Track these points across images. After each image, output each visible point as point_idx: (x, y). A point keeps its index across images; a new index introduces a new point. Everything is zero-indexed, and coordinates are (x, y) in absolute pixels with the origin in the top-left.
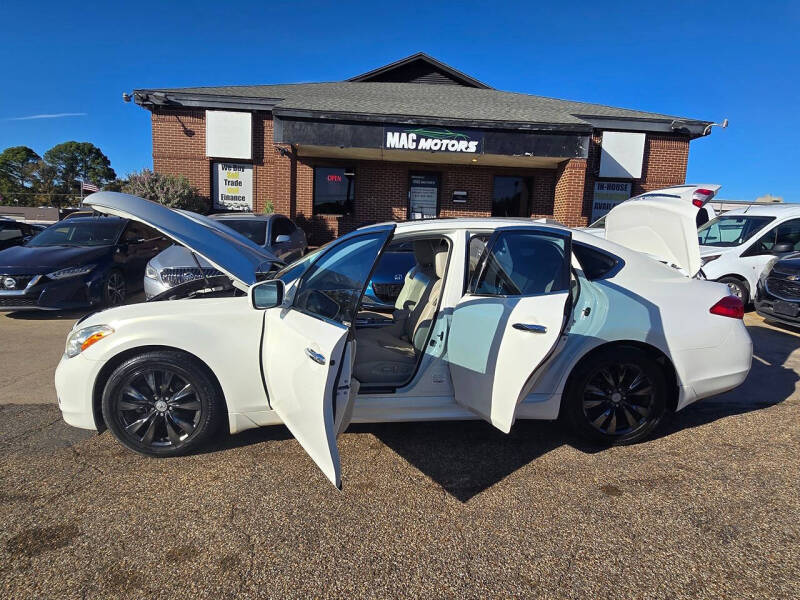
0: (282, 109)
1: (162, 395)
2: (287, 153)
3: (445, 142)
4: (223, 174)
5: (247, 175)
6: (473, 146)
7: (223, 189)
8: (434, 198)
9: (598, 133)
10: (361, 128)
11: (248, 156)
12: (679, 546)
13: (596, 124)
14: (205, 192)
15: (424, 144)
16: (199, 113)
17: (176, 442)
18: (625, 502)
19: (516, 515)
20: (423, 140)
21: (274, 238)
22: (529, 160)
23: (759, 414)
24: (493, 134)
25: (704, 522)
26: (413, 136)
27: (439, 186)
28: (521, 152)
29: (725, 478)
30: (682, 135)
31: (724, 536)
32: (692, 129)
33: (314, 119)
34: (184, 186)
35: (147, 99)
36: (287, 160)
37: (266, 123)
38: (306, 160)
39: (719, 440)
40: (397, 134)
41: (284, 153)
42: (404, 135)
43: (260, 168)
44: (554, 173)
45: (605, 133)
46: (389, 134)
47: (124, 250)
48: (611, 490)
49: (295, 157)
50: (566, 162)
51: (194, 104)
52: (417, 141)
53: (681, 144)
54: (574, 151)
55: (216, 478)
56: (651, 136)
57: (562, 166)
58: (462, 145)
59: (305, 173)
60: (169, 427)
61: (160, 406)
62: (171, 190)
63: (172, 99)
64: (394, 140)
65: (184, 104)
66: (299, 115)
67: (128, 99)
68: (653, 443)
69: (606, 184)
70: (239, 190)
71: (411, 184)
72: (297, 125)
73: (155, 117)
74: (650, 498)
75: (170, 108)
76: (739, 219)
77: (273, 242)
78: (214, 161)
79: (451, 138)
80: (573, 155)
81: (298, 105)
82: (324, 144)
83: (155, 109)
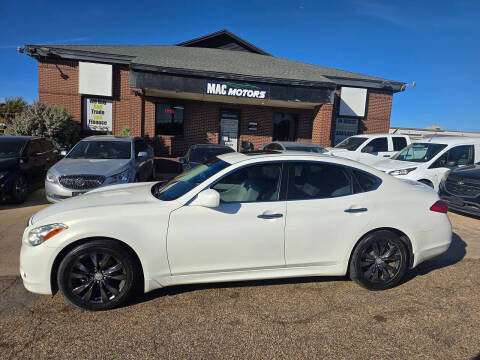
0: (135, 64)
1: (100, 269)
2: (139, 94)
3: (245, 91)
4: (90, 105)
5: (108, 107)
6: (263, 94)
7: (90, 116)
8: (237, 126)
9: (339, 88)
10: (190, 80)
11: (110, 94)
12: (425, 350)
13: (337, 82)
14: (78, 118)
15: (232, 92)
16: (74, 63)
17: (107, 300)
18: (389, 325)
19: (330, 337)
20: (231, 90)
21: (136, 154)
22: (297, 104)
23: (451, 268)
24: (275, 87)
25: (435, 335)
26: (224, 86)
27: (239, 119)
28: (293, 99)
29: (441, 309)
30: (388, 90)
31: (448, 343)
32: (394, 87)
33: (159, 72)
34: (65, 115)
35: (35, 51)
36: (139, 99)
37: (123, 72)
38: (152, 99)
39: (432, 285)
40: (214, 85)
41: (137, 94)
42: (218, 86)
43: (118, 103)
44: (313, 113)
45: (343, 88)
46: (209, 85)
47: (26, 161)
48: (380, 318)
49: (145, 98)
50: (320, 106)
51: (70, 57)
52: (227, 90)
53: (387, 96)
54: (325, 99)
55: (136, 323)
56: (370, 90)
57: (318, 108)
58: (256, 94)
59: (150, 107)
60: (102, 291)
61: (98, 276)
62: (55, 117)
63: (54, 53)
64: (211, 88)
65: (62, 56)
66: (148, 69)
67: (21, 51)
68: (397, 288)
69: (343, 119)
70: (102, 117)
71: (221, 117)
72: (147, 75)
73: (41, 64)
74: (403, 322)
75: (52, 59)
76: (426, 145)
77: (136, 157)
78: (84, 97)
79: (249, 89)
80: (325, 102)
81: (146, 62)
82: (164, 89)
83: (41, 59)
